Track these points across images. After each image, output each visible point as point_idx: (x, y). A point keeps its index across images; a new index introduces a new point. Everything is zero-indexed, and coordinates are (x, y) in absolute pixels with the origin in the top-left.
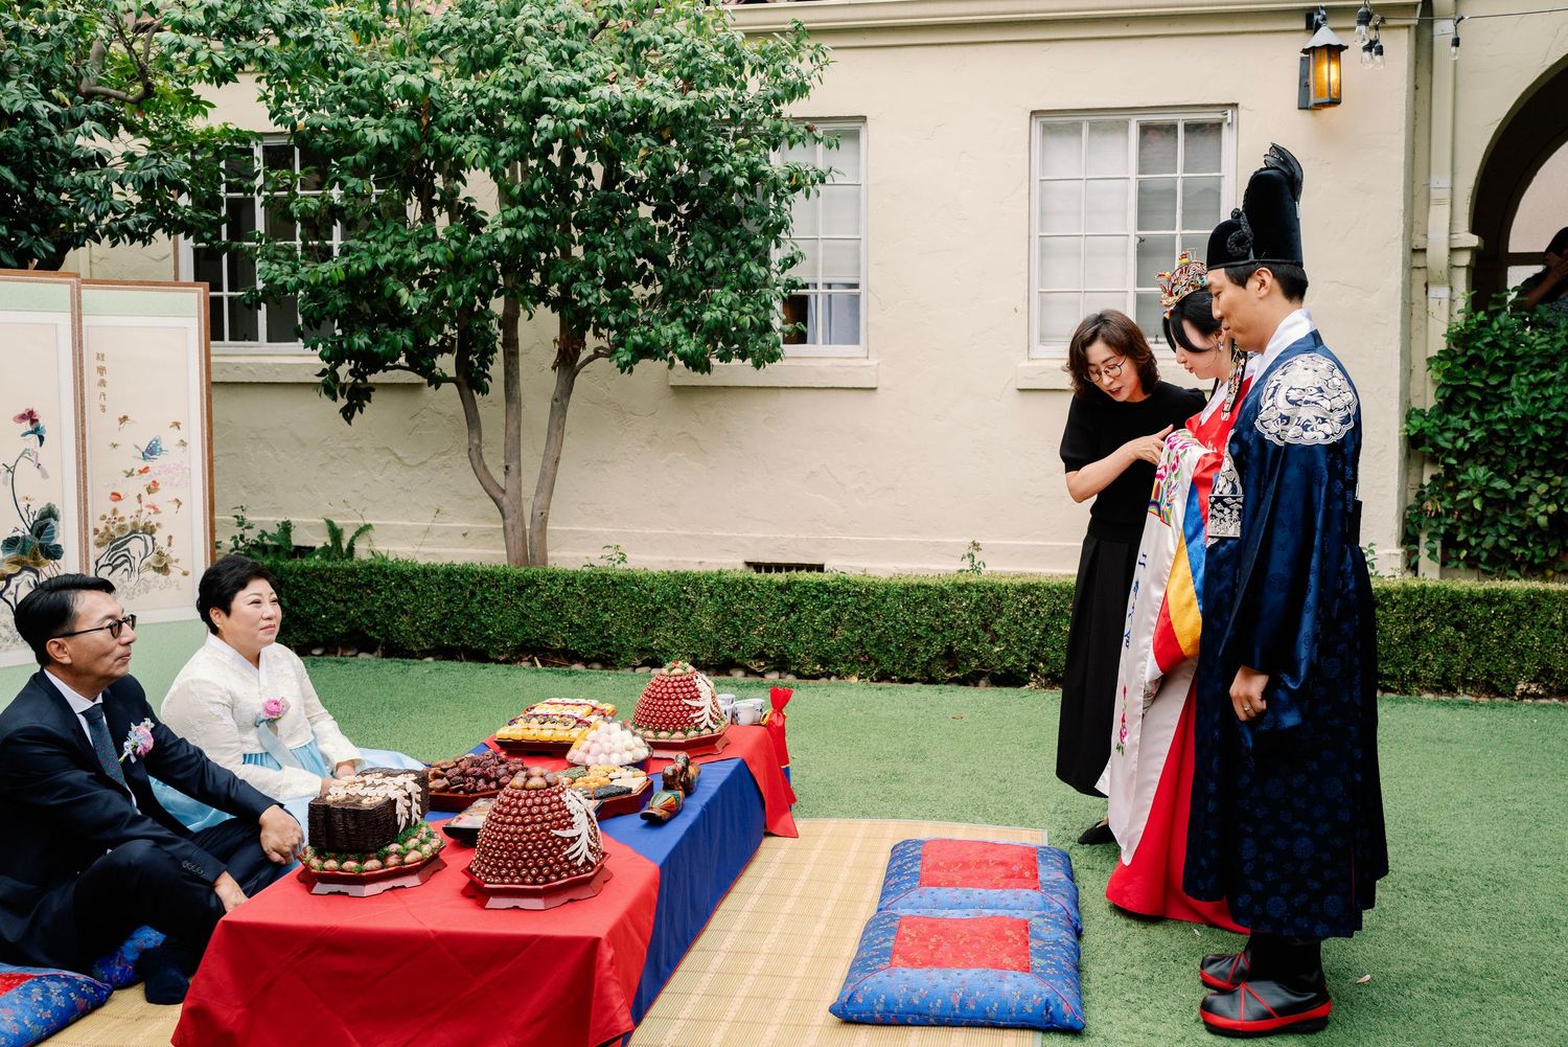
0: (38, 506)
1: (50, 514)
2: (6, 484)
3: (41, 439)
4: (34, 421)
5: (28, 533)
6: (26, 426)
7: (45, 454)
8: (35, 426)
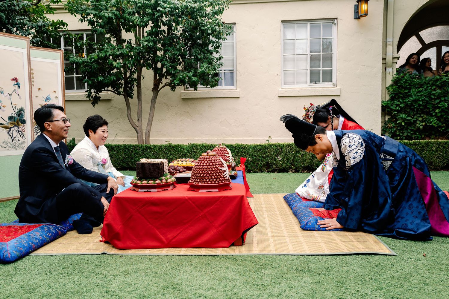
0: (18, 107)
1: (22, 110)
2: (9, 99)
3: (19, 87)
4: (17, 81)
5: (16, 115)
6: (14, 82)
7: (20, 91)
8: (17, 82)
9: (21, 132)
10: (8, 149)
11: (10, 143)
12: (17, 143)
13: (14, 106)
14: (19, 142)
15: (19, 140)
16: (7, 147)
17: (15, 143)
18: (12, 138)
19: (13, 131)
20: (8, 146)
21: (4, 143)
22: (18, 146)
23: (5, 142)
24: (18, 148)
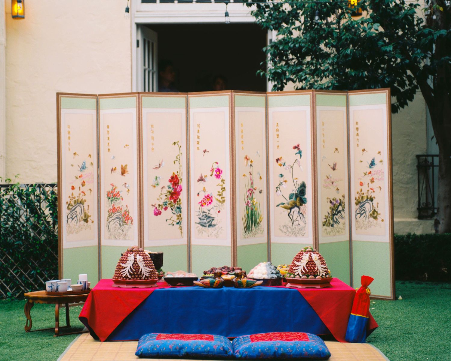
9: (301, 213)
10: (288, 235)
11: (290, 227)
12: (298, 228)
13: (295, 181)
14: (300, 227)
15: (299, 225)
16: (288, 233)
17: (295, 228)
18: (292, 220)
19: (293, 212)
20: (288, 230)
21: (285, 228)
22: (298, 232)
23: (285, 226)
24: (298, 234)
